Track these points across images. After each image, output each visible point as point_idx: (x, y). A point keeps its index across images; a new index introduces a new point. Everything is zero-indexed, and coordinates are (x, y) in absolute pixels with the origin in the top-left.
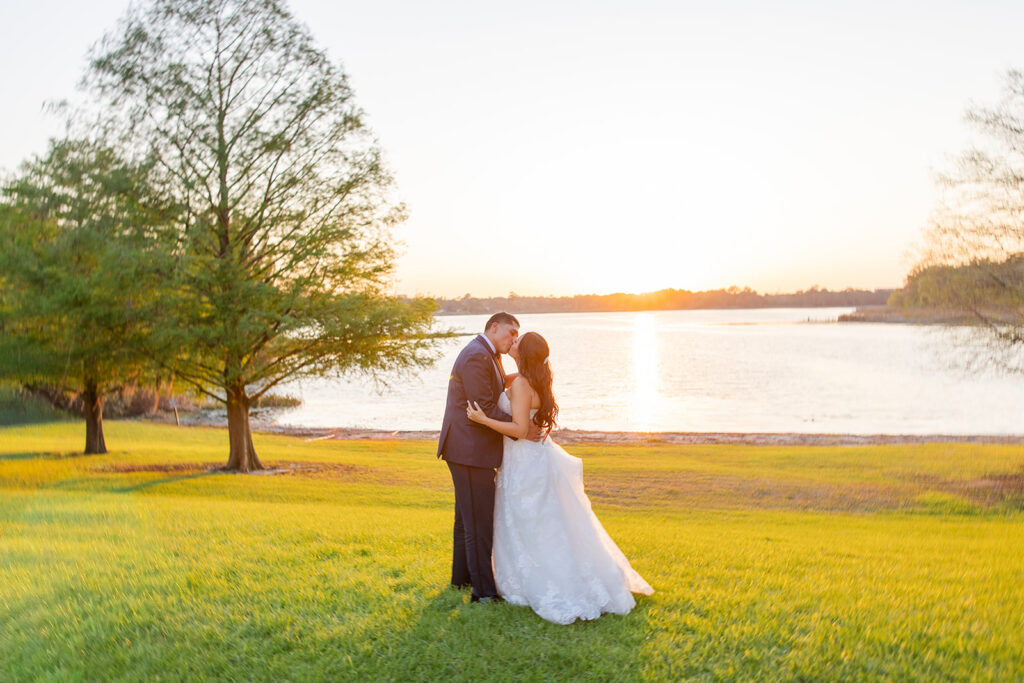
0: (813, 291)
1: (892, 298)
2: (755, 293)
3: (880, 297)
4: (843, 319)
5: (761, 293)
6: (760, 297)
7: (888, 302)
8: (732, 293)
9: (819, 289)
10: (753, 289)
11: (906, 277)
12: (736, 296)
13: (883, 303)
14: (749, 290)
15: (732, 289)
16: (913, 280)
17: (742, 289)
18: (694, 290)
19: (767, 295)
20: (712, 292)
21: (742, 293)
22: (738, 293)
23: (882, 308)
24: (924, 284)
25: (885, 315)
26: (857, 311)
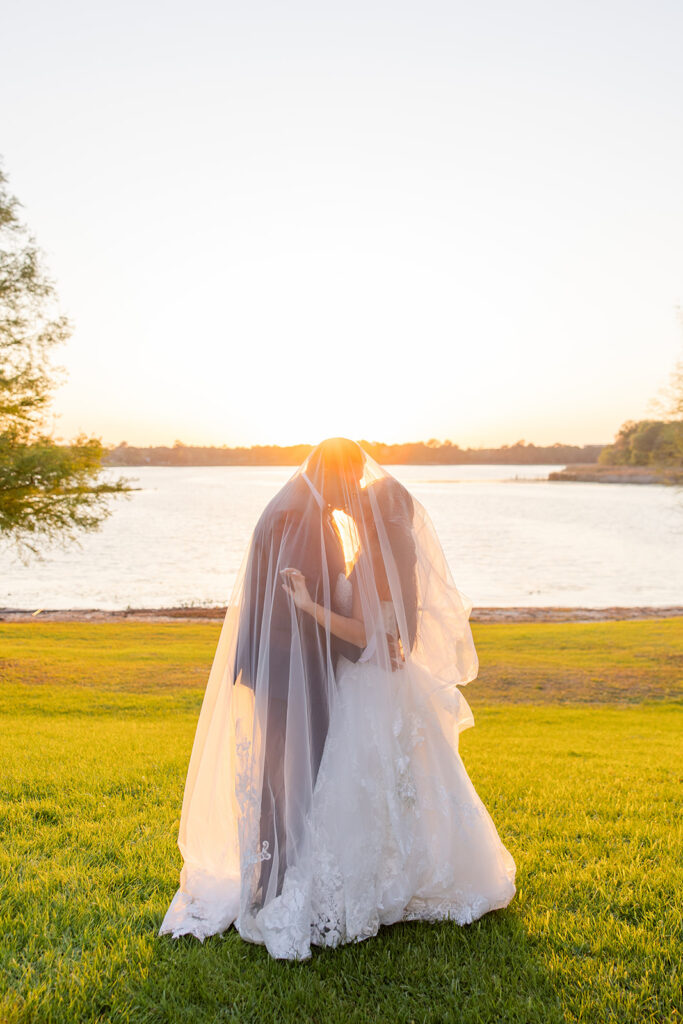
0: (519, 446)
1: (603, 456)
2: (455, 447)
3: (589, 454)
4: (554, 478)
5: (463, 447)
6: (461, 452)
7: (599, 459)
8: (431, 446)
9: (526, 444)
10: (454, 443)
11: (617, 432)
12: (435, 450)
13: (594, 461)
14: (450, 444)
15: (432, 442)
16: (625, 435)
17: (442, 442)
18: (389, 443)
19: (469, 450)
20: (409, 445)
21: (442, 447)
22: (437, 446)
23: (593, 466)
24: (636, 440)
25: (597, 474)
26: (567, 469)
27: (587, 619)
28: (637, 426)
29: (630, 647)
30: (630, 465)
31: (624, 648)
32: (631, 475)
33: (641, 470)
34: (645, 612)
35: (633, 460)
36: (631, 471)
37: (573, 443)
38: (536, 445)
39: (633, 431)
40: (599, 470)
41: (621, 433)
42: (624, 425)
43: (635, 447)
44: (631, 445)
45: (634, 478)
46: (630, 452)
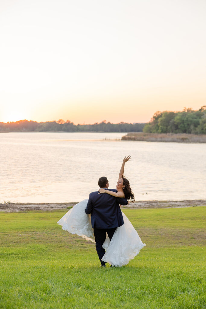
0: (103, 123)
1: (145, 128)
2: (72, 123)
3: (138, 127)
4: (124, 139)
5: (76, 124)
6: (75, 126)
7: (143, 130)
8: (60, 123)
9: (107, 123)
11: (152, 117)
12: (62, 125)
14: (69, 122)
15: (60, 121)
16: (156, 118)
17: (66, 121)
19: (79, 125)
20: (49, 122)
21: (65, 123)
22: (63, 123)
23: (141, 133)
24: (161, 121)
25: (144, 137)
26: (128, 135)
28: (162, 114)
30: (159, 133)
32: (161, 138)
35: (160, 131)
36: (160, 135)
37: (129, 123)
38: (111, 123)
39: (160, 116)
40: (144, 135)
41: (154, 117)
42: (156, 113)
43: (161, 124)
44: (159, 124)
45: (163, 139)
46: (159, 127)
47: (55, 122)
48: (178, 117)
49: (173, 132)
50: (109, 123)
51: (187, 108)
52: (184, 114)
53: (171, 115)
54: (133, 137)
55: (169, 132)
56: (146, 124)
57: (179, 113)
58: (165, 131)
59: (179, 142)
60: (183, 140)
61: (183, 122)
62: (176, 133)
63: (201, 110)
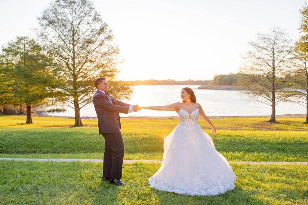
0: (189, 81)
1: (210, 83)
3: (206, 82)
4: (199, 88)
6: (176, 82)
7: (209, 84)
8: (169, 81)
9: (191, 80)
10: (174, 80)
11: (213, 77)
13: (208, 84)
15: (169, 80)
16: (215, 78)
17: (171, 80)
18: (159, 80)
19: (178, 81)
20: (163, 80)
21: (171, 81)
23: (208, 85)
24: (218, 79)
25: (209, 87)
26: (202, 86)
27: (217, 118)
28: (218, 76)
29: (229, 123)
30: (217, 85)
31: (228, 123)
32: (217, 88)
33: (219, 86)
34: (228, 117)
35: (217, 84)
36: (217, 86)
37: (202, 80)
38: (194, 80)
39: (217, 77)
40: (209, 86)
41: (214, 78)
42: (215, 76)
43: (218, 81)
44: (217, 81)
45: (218, 88)
46: (217, 82)
47: (166, 80)
48: (226, 77)
49: (224, 85)
50: (192, 80)
51: (231, 73)
52: (229, 76)
53: (223, 76)
54: (204, 87)
55: (222, 85)
56: (211, 81)
57: (227, 75)
58: (220, 84)
59: (226, 90)
60: (228, 89)
61: (229, 80)
62: (225, 85)
63: (238, 74)
